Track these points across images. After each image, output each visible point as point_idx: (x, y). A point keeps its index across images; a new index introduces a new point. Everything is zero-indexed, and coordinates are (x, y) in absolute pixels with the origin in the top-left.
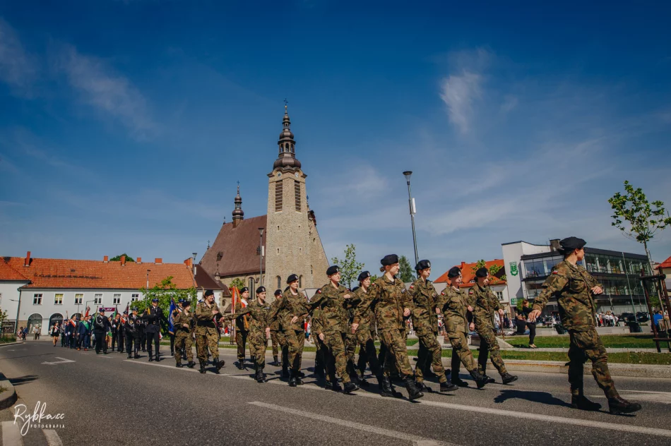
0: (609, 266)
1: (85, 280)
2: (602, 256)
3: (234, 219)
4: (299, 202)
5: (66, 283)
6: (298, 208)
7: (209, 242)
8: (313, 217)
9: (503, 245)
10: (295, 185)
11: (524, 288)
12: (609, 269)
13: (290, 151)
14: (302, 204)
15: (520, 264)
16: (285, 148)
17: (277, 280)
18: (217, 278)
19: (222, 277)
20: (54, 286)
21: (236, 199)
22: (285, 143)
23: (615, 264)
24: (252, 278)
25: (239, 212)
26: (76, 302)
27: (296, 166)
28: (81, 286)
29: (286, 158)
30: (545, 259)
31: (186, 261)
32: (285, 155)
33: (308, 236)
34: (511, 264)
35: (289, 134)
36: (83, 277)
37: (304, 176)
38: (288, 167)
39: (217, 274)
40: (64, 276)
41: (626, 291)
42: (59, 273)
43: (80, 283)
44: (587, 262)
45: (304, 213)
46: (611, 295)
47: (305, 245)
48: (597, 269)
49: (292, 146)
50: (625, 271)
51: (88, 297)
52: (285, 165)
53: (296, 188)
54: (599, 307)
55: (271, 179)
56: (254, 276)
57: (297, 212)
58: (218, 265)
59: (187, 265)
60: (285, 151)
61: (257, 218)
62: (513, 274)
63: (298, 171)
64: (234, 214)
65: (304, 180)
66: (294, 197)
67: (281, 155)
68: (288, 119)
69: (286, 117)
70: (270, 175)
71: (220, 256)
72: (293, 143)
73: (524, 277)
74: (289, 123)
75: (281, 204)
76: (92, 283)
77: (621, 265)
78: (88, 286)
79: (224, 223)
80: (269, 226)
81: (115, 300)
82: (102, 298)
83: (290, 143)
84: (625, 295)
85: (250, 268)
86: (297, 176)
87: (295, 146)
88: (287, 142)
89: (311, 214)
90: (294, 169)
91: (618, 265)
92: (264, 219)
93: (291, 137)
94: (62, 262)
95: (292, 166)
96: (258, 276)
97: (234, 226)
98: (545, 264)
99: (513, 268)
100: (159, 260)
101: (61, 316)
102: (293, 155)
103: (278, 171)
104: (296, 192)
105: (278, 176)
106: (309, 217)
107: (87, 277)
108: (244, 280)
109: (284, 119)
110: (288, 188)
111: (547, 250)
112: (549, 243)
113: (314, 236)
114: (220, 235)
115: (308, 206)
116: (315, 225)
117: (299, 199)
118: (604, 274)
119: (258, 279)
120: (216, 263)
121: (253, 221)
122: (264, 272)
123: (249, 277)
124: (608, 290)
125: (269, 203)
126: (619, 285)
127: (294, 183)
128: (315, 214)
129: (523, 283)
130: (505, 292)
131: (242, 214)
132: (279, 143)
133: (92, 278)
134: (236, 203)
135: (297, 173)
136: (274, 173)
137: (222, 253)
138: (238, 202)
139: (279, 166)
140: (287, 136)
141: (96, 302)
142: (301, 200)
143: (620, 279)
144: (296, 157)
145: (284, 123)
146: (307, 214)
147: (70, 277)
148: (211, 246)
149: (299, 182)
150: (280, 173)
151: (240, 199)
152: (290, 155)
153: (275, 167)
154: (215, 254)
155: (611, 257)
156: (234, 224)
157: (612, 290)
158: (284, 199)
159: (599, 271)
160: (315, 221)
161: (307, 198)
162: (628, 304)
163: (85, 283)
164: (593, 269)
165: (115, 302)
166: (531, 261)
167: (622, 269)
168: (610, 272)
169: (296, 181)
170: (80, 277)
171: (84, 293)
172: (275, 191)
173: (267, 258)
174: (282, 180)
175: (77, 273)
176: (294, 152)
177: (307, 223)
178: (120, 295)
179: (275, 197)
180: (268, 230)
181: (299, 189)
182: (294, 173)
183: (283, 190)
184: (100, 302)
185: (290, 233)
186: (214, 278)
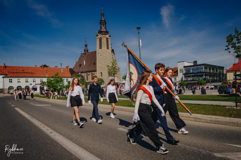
0: (211, 70)
1: (28, 74)
2: (210, 67)
3: (85, 52)
4: (108, 46)
5: (21, 75)
6: (108, 48)
7: (76, 60)
8: (113, 52)
9: (178, 62)
10: (107, 40)
11: (183, 77)
12: (211, 71)
13: (104, 26)
15: (183, 69)
16: (102, 25)
17: (101, 74)
18: (80, 73)
19: (81, 73)
20: (16, 76)
21: (85, 45)
22: (102, 23)
23: (213, 69)
24: (92, 73)
25: (87, 49)
26: (26, 82)
27: (107, 32)
29: (103, 29)
30: (191, 67)
31: (67, 67)
32: (103, 28)
33: (112, 59)
34: (180, 69)
35: (104, 19)
36: (27, 73)
37: (110, 36)
38: (104, 33)
39: (80, 72)
40: (20, 73)
41: (216, 78)
42: (18, 71)
43: (26, 75)
44: (205, 69)
45: (110, 50)
46: (211, 80)
47: (110, 62)
48: (208, 71)
49: (105, 24)
50: (216, 72)
51: (31, 80)
52: (102, 32)
53: (107, 41)
54: (206, 83)
55: (97, 37)
56: (93, 73)
57: (107, 50)
60: (102, 26)
61: (93, 52)
62: (180, 72)
63: (108, 34)
64: (85, 50)
65: (110, 38)
66: (106, 44)
67: (101, 28)
68: (103, 13)
70: (97, 36)
71: (80, 65)
72: (106, 23)
73: (184, 73)
74: (104, 15)
75: (101, 47)
76: (31, 75)
77: (215, 70)
79: (81, 54)
80: (97, 55)
81: (41, 81)
82: (36, 80)
83: (104, 23)
84: (215, 80)
85: (91, 70)
86: (107, 36)
88: (103, 23)
89: (113, 51)
90: (106, 33)
91: (214, 70)
92: (95, 52)
93: (105, 20)
94: (18, 67)
95: (105, 32)
96: (94, 72)
98: (191, 69)
99: (181, 70)
100: (56, 67)
101: (21, 87)
102: (105, 28)
103: (100, 34)
104: (107, 42)
105: (100, 36)
106: (112, 52)
107: (29, 73)
108: (89, 74)
110: (104, 41)
111: (192, 64)
112: (193, 62)
114: (80, 58)
115: (111, 48)
116: (114, 54)
117: (108, 45)
118: (210, 73)
119: (94, 74)
120: (79, 68)
122: (96, 71)
123: (91, 73)
124: (210, 78)
125: (97, 46)
126: (213, 76)
127: (106, 39)
128: (114, 50)
129: (183, 75)
130: (177, 78)
131: (88, 50)
132: (100, 23)
133: (31, 73)
134: (85, 46)
135: (107, 35)
136: (98, 35)
138: (86, 46)
139: (100, 32)
140: (103, 20)
142: (109, 45)
143: (214, 74)
144: (107, 29)
145: (102, 15)
147: (22, 73)
148: (77, 62)
149: (108, 38)
150: (101, 35)
151: (87, 45)
152: (104, 28)
153: (98, 33)
154: (79, 64)
155: (212, 67)
156: (85, 54)
157: (211, 78)
158: (102, 45)
159: (208, 72)
160: (114, 53)
161: (111, 45)
162: (215, 82)
163: (28, 75)
164: (206, 71)
166: (187, 68)
167: (215, 71)
168: (211, 72)
169: (107, 38)
170: (26, 73)
171: (29, 79)
172: (99, 42)
173: (97, 66)
174: (101, 38)
175: (25, 71)
176: (106, 27)
177: (111, 54)
178: (42, 79)
179: (99, 44)
180: (97, 56)
181: (108, 41)
182: (106, 35)
183: (102, 41)
184: (35, 82)
185: (105, 58)
186: (78, 73)
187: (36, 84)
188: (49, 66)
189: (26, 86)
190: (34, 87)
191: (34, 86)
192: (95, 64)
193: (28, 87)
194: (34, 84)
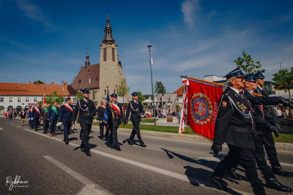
3: (86, 65)
4: (114, 58)
5: (14, 93)
6: (114, 60)
8: (121, 64)
9: (205, 77)
10: (112, 50)
13: (110, 35)
14: (115, 58)
17: (104, 92)
18: (79, 91)
19: (81, 90)
20: (8, 94)
21: (87, 56)
22: (108, 31)
24: (94, 91)
26: (18, 101)
27: (113, 41)
28: (19, 94)
29: (108, 37)
30: (223, 83)
32: (108, 36)
33: (118, 73)
35: (109, 27)
36: (20, 91)
37: (116, 46)
38: (109, 42)
39: (79, 89)
40: (12, 90)
42: (10, 89)
43: (19, 93)
45: (116, 62)
47: (117, 76)
49: (111, 32)
51: (23, 99)
52: (107, 41)
53: (112, 51)
55: (102, 47)
56: (94, 90)
57: (113, 62)
58: (79, 85)
59: (65, 85)
60: (108, 34)
61: (96, 65)
63: (114, 44)
64: (86, 63)
65: (116, 48)
66: (112, 55)
67: (106, 36)
68: (109, 20)
69: (108, 19)
70: (101, 46)
71: (80, 81)
72: (111, 31)
74: (109, 21)
75: (106, 58)
76: (24, 93)
78: (23, 94)
79: (82, 67)
80: (101, 68)
81: (35, 100)
82: (29, 99)
83: (110, 31)
85: (93, 86)
86: (113, 46)
87: (112, 32)
88: (108, 30)
89: (120, 63)
90: (112, 43)
92: (99, 64)
94: (11, 84)
95: (111, 41)
96: (96, 90)
97: (86, 68)
100: (53, 83)
101: (12, 107)
103: (104, 43)
104: (112, 53)
105: (104, 46)
107: (22, 91)
109: (107, 20)
110: (109, 52)
111: (224, 79)
113: (121, 73)
114: (80, 72)
115: (118, 59)
116: (121, 67)
117: (114, 56)
119: (96, 91)
120: (78, 84)
121: (94, 66)
122: (98, 88)
123: (92, 90)
125: (101, 58)
127: (111, 49)
128: (121, 63)
131: (89, 63)
132: (105, 31)
133: (25, 91)
134: (86, 58)
135: (113, 45)
136: (103, 45)
137: (81, 80)
138: (88, 58)
139: (105, 41)
140: (108, 28)
141: (27, 101)
142: (115, 57)
145: (107, 22)
146: (118, 63)
147: (15, 90)
148: (76, 77)
149: (114, 49)
150: (106, 44)
151: (88, 56)
152: (109, 36)
153: (103, 42)
154: (78, 80)
156: (86, 67)
158: (107, 56)
160: (121, 66)
161: (118, 56)
165: (35, 101)
169: (112, 48)
170: (19, 90)
171: (21, 97)
172: (103, 52)
173: (100, 82)
174: (106, 48)
175: (18, 89)
176: (111, 35)
177: (117, 67)
178: (36, 98)
179: (103, 55)
180: (100, 70)
181: (114, 52)
182: (111, 45)
183: (107, 52)
184: (28, 101)
185: (110, 71)
186: (77, 91)
187: (29, 104)
188: (45, 83)
189: (18, 106)
190: (26, 108)
191: (26, 106)
192: (97, 79)
193: (20, 108)
194: (26, 104)
